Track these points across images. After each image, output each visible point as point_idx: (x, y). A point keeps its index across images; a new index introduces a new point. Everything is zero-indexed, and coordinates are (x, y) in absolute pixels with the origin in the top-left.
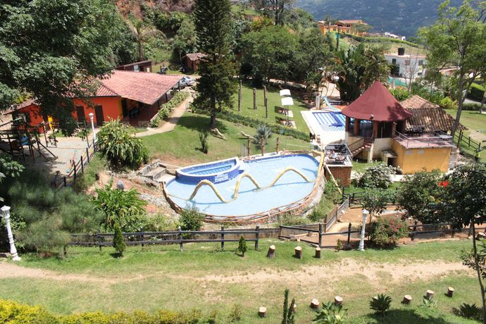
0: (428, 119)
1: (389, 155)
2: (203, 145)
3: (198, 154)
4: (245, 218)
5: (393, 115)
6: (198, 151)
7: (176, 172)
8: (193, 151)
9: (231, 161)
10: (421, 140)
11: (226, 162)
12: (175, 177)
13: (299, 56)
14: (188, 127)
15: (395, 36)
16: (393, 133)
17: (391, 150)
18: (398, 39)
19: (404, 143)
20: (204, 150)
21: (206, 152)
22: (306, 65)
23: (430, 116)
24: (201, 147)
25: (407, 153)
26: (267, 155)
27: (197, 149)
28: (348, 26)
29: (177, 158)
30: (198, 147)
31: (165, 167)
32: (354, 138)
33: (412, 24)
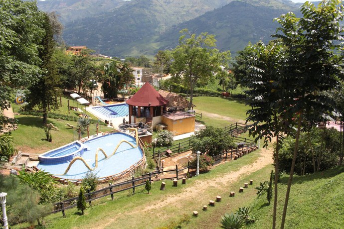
0: (175, 103)
1: (163, 126)
2: (47, 136)
3: (45, 143)
4: (117, 176)
5: (161, 102)
6: (45, 141)
7: (39, 158)
8: (41, 141)
9: (74, 144)
10: (178, 115)
11: (71, 145)
12: (38, 162)
13: (74, 71)
14: (28, 125)
15: (106, 57)
16: (162, 113)
17: (162, 123)
18: (108, 58)
19: (170, 117)
20: (49, 139)
21: (50, 141)
22: (81, 75)
23: (176, 101)
24: (46, 138)
25: (174, 123)
26: (91, 137)
27: (43, 140)
28: (77, 50)
29: (32, 148)
30: (43, 138)
31: (28, 156)
32: (140, 119)
33: (109, 49)
